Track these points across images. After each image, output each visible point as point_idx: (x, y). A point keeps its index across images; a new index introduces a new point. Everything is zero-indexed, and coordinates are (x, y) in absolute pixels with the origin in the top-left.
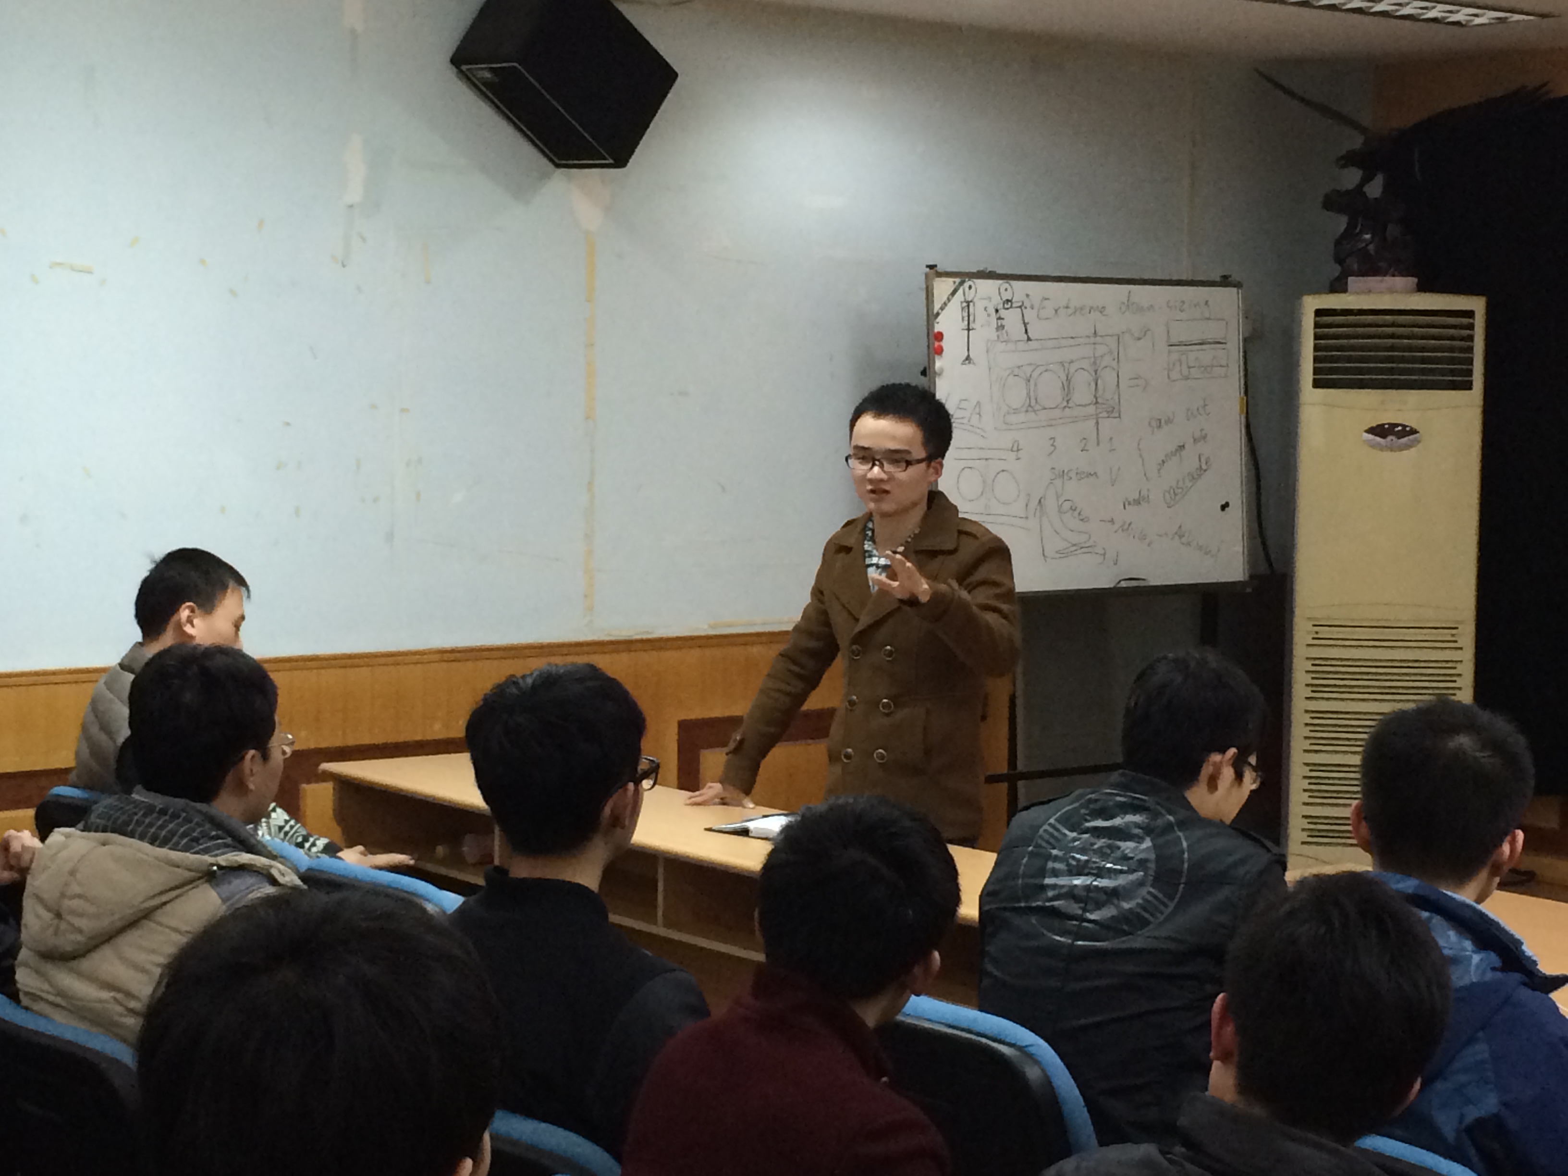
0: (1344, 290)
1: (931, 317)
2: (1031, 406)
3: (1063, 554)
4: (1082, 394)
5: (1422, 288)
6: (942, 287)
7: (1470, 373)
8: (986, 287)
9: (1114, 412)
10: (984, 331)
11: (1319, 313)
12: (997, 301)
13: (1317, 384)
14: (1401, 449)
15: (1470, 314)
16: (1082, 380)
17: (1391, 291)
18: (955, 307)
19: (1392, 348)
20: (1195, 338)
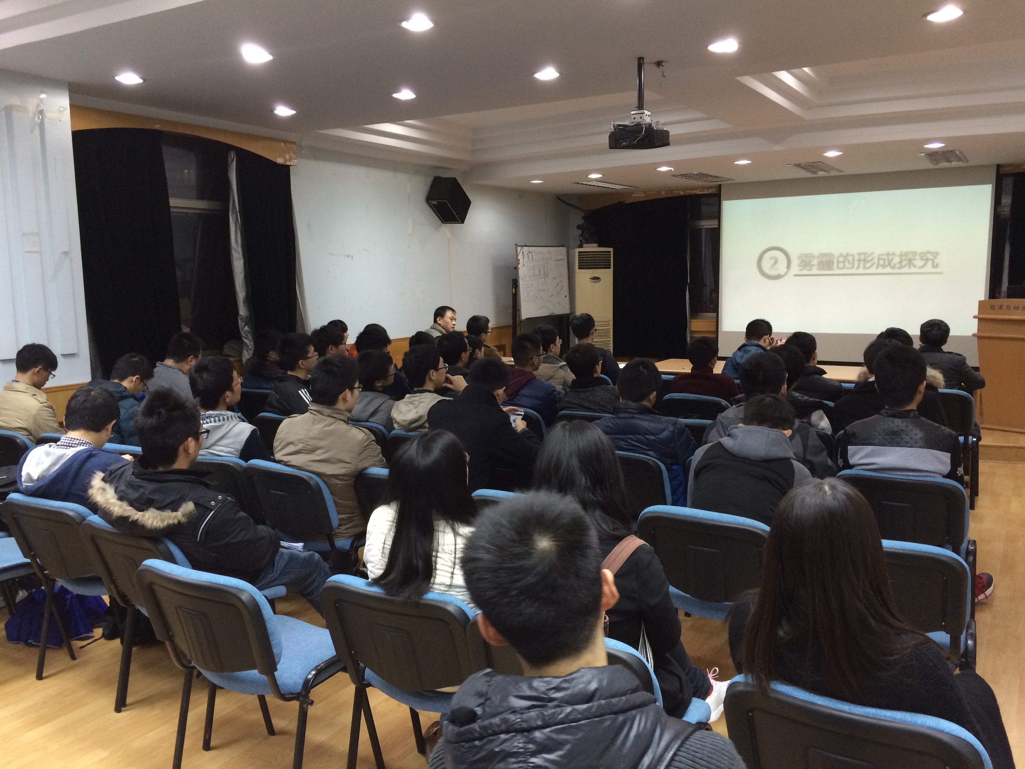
0: (582, 247)
1: (517, 255)
2: (534, 276)
3: (541, 308)
4: (542, 273)
5: (599, 246)
6: (519, 248)
7: (610, 265)
8: (526, 248)
9: (547, 276)
10: (526, 259)
11: (579, 252)
12: (528, 251)
13: (579, 268)
14: (597, 282)
15: (609, 252)
16: (541, 269)
17: (593, 247)
18: (521, 253)
19: (594, 260)
20: (559, 258)
